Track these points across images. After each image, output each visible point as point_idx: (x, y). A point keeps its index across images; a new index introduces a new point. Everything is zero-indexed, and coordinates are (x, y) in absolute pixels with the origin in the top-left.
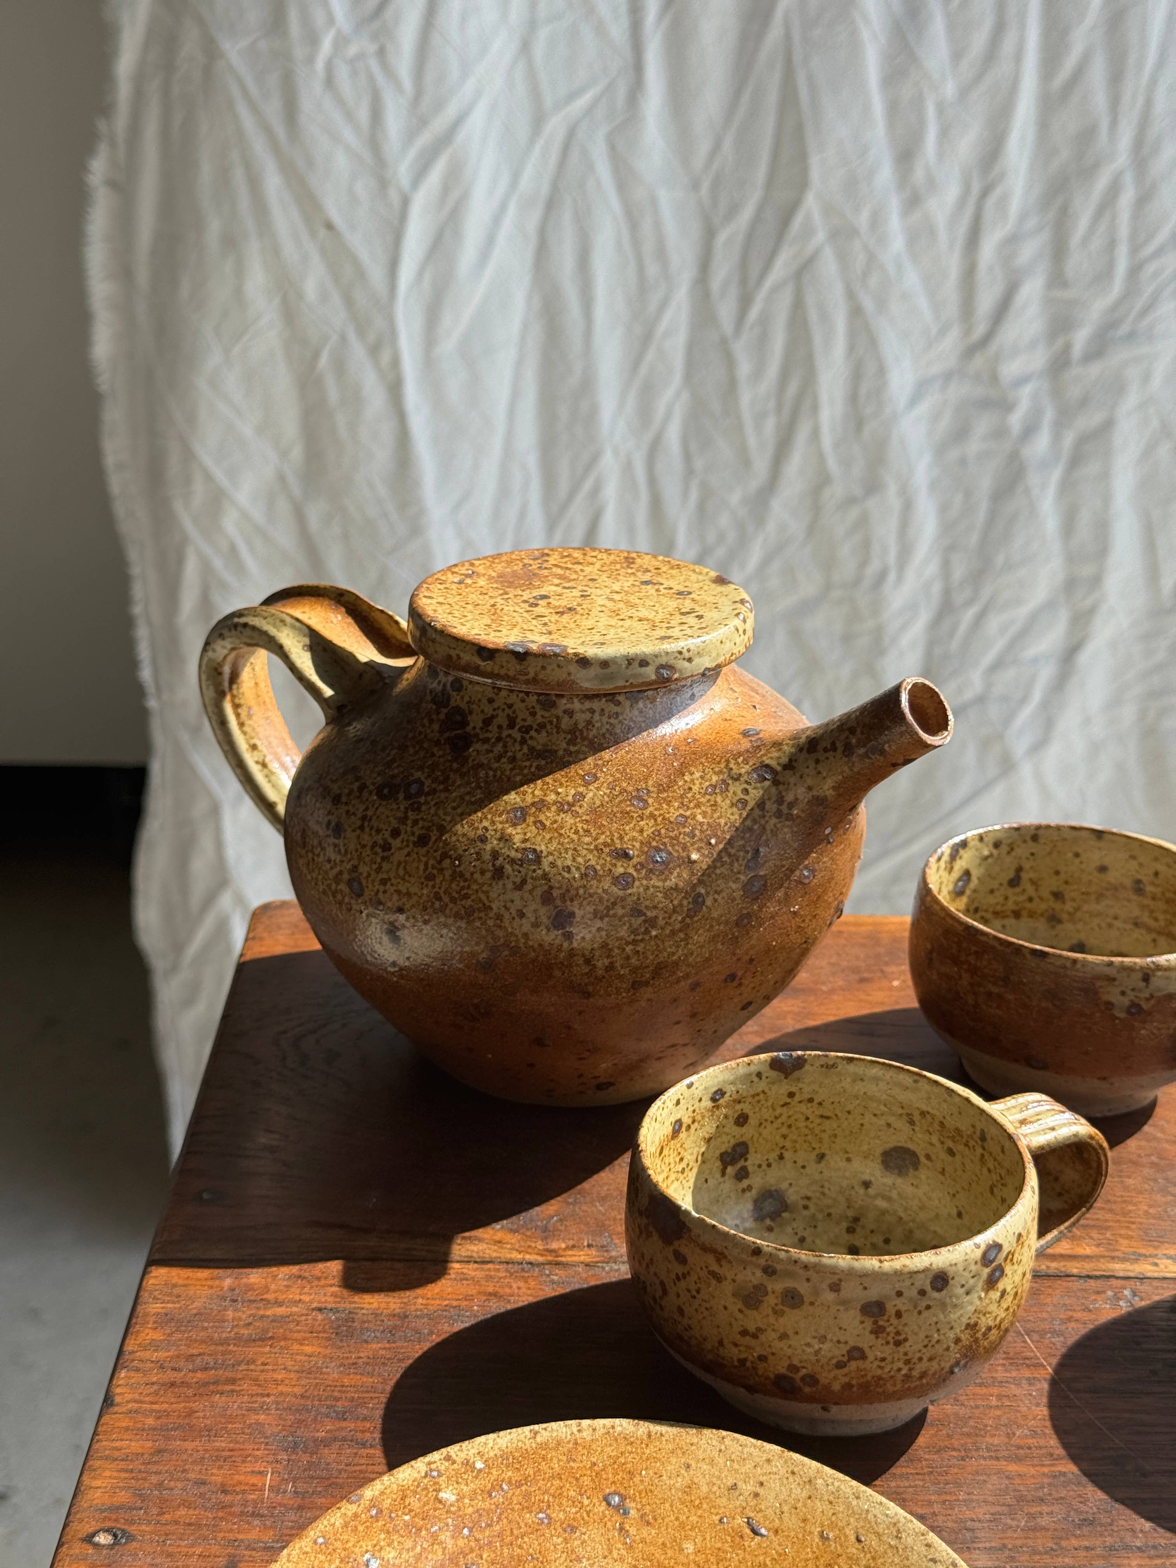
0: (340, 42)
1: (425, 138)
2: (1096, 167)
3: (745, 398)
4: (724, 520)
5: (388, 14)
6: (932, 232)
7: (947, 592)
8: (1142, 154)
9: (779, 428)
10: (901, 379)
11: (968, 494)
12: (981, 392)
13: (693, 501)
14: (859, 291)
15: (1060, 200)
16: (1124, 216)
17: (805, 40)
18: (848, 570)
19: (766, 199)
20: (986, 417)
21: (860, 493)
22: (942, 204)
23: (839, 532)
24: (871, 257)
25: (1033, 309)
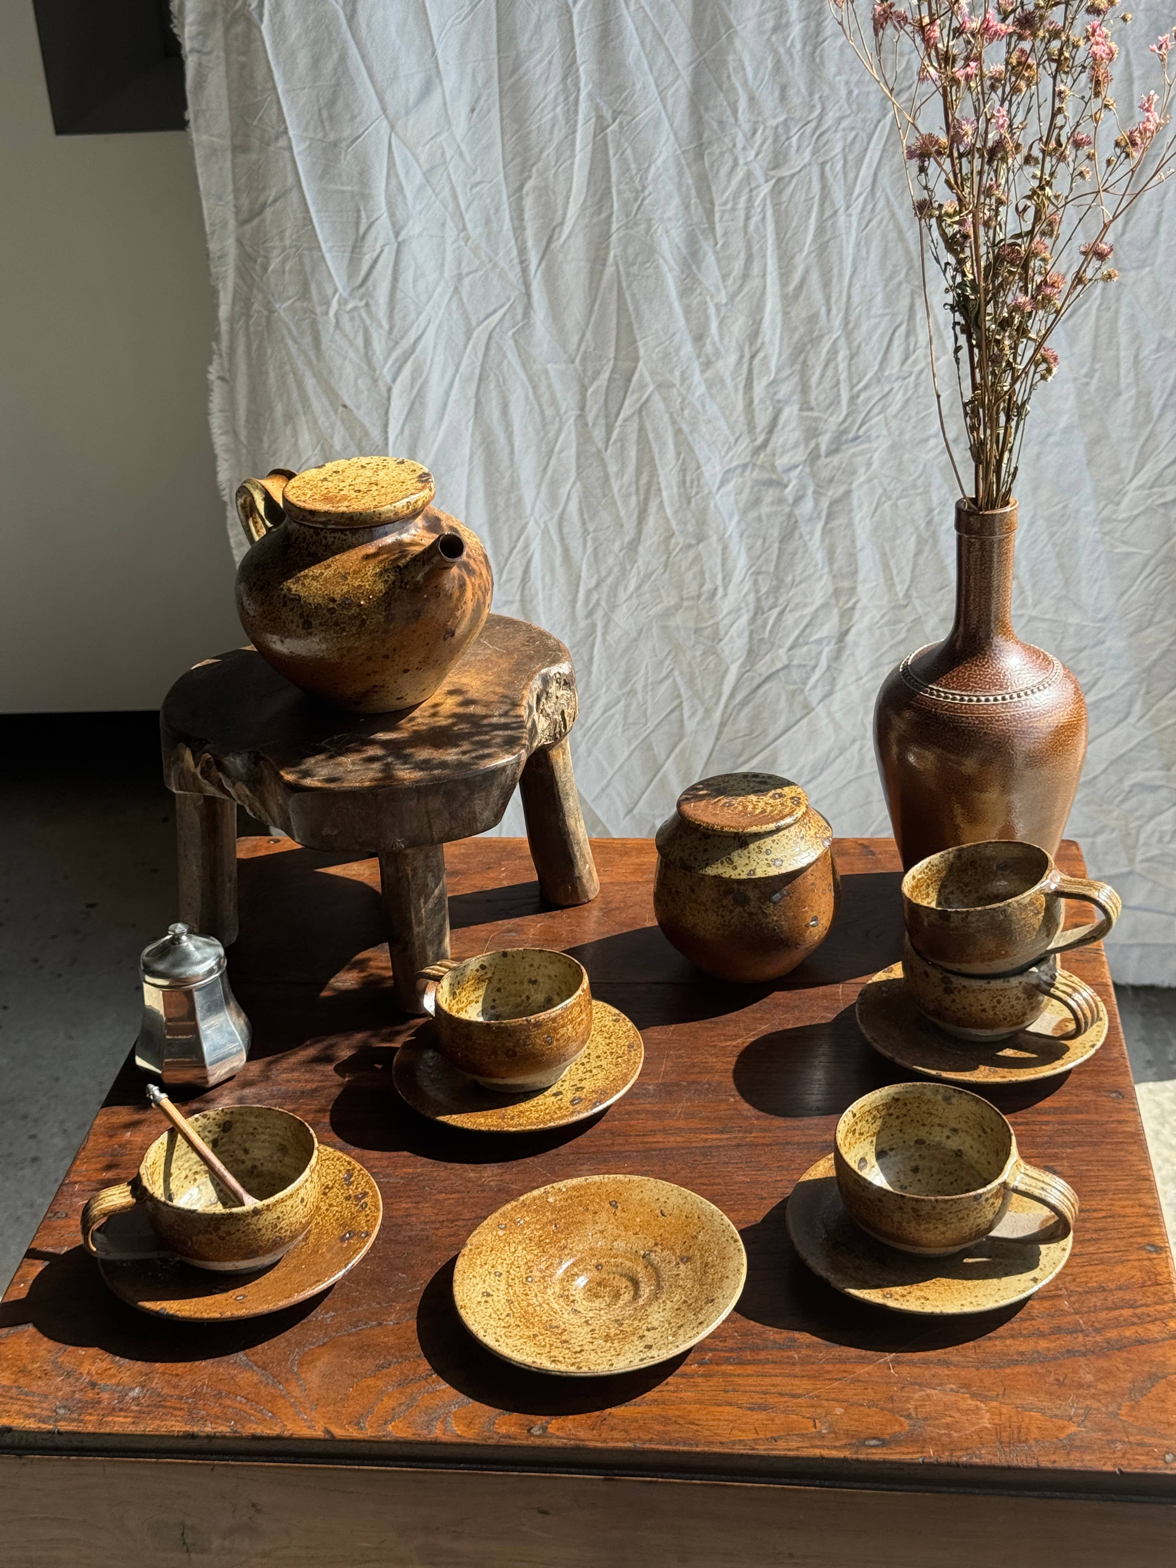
0: (343, 302)
1: (398, 351)
2: (821, 336)
3: (615, 487)
4: (611, 560)
5: (369, 283)
6: (722, 381)
7: (758, 599)
8: (849, 329)
9: (639, 502)
10: (712, 471)
11: (765, 540)
12: (766, 476)
13: (590, 550)
14: (679, 419)
15: (801, 358)
16: (843, 366)
17: (628, 274)
18: (692, 589)
19: (615, 366)
20: (771, 492)
21: (694, 542)
22: (726, 364)
23: (684, 565)
24: (684, 400)
25: (793, 425)
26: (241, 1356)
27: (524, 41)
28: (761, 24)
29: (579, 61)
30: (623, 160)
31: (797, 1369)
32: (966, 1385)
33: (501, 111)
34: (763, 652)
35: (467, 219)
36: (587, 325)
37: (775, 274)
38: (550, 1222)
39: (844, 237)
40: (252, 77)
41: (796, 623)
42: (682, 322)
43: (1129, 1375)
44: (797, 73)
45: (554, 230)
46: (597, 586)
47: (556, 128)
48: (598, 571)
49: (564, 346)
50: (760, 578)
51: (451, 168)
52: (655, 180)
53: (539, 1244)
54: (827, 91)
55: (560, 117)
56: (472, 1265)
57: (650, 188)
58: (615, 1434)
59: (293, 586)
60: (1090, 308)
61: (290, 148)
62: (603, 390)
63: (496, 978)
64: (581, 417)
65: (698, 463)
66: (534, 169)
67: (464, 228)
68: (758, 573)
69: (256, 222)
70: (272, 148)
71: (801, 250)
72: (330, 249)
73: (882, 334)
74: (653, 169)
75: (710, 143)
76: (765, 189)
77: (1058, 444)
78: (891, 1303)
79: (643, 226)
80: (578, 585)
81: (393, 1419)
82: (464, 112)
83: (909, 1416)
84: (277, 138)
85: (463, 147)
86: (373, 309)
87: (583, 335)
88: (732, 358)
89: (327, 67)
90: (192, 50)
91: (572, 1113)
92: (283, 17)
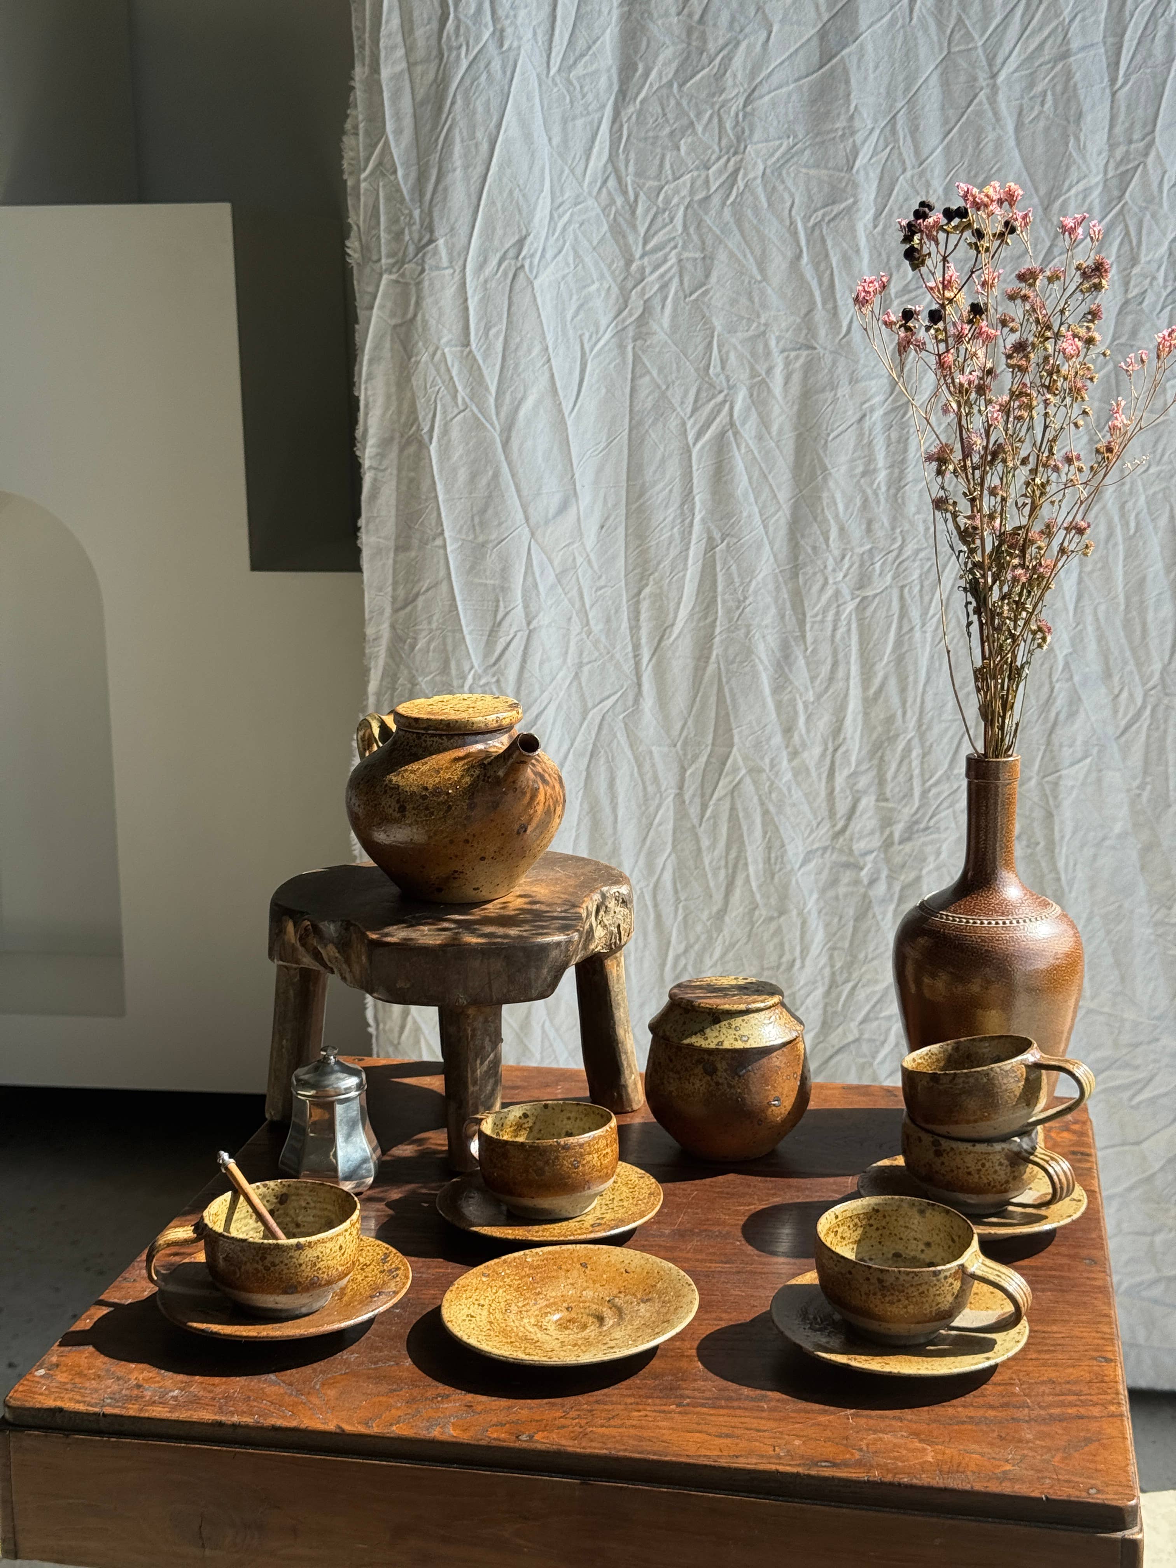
0: (477, 677)
2: (898, 735)
4: (699, 928)
5: (502, 663)
6: (807, 770)
7: (833, 974)
8: (922, 730)
9: (727, 876)
10: (795, 850)
11: (841, 918)
12: (844, 859)
13: (680, 917)
14: (767, 801)
15: (879, 754)
16: (916, 763)
17: (728, 671)
18: (772, 959)
19: (711, 751)
20: (848, 873)
21: (776, 914)
22: (812, 755)
23: (766, 937)
24: (772, 783)
25: (870, 813)
26: (272, 1377)
27: (649, 473)
28: (852, 469)
29: (695, 491)
30: (729, 575)
31: (764, 1414)
32: (916, 1434)
33: (626, 529)
34: (836, 1024)
35: (590, 616)
36: (690, 713)
37: (858, 678)
39: (919, 650)
40: (418, 489)
41: (868, 998)
42: (773, 716)
43: (1065, 1437)
44: (882, 511)
45: (665, 630)
46: (686, 951)
47: (673, 545)
48: (687, 938)
49: (668, 732)
50: (836, 953)
51: (580, 573)
52: (755, 593)
54: (907, 527)
55: (677, 535)
57: (751, 599)
58: (594, 1444)
59: (394, 778)
60: (1140, 727)
61: (444, 547)
62: (700, 772)
63: (536, 1128)
64: (680, 795)
65: (782, 841)
66: (651, 578)
67: (588, 624)
68: (833, 949)
69: (409, 608)
70: (429, 547)
71: (881, 660)
72: (470, 633)
73: (952, 738)
74: (754, 583)
75: (805, 565)
76: (851, 606)
77: (1113, 848)
78: (854, 1363)
79: (743, 631)
80: (667, 950)
81: (398, 1423)
82: (595, 528)
83: (861, 1450)
84: (434, 539)
85: (592, 556)
86: (503, 685)
87: (685, 723)
88: (817, 751)
89: (483, 481)
90: (370, 468)
91: (591, 1232)
92: (450, 441)
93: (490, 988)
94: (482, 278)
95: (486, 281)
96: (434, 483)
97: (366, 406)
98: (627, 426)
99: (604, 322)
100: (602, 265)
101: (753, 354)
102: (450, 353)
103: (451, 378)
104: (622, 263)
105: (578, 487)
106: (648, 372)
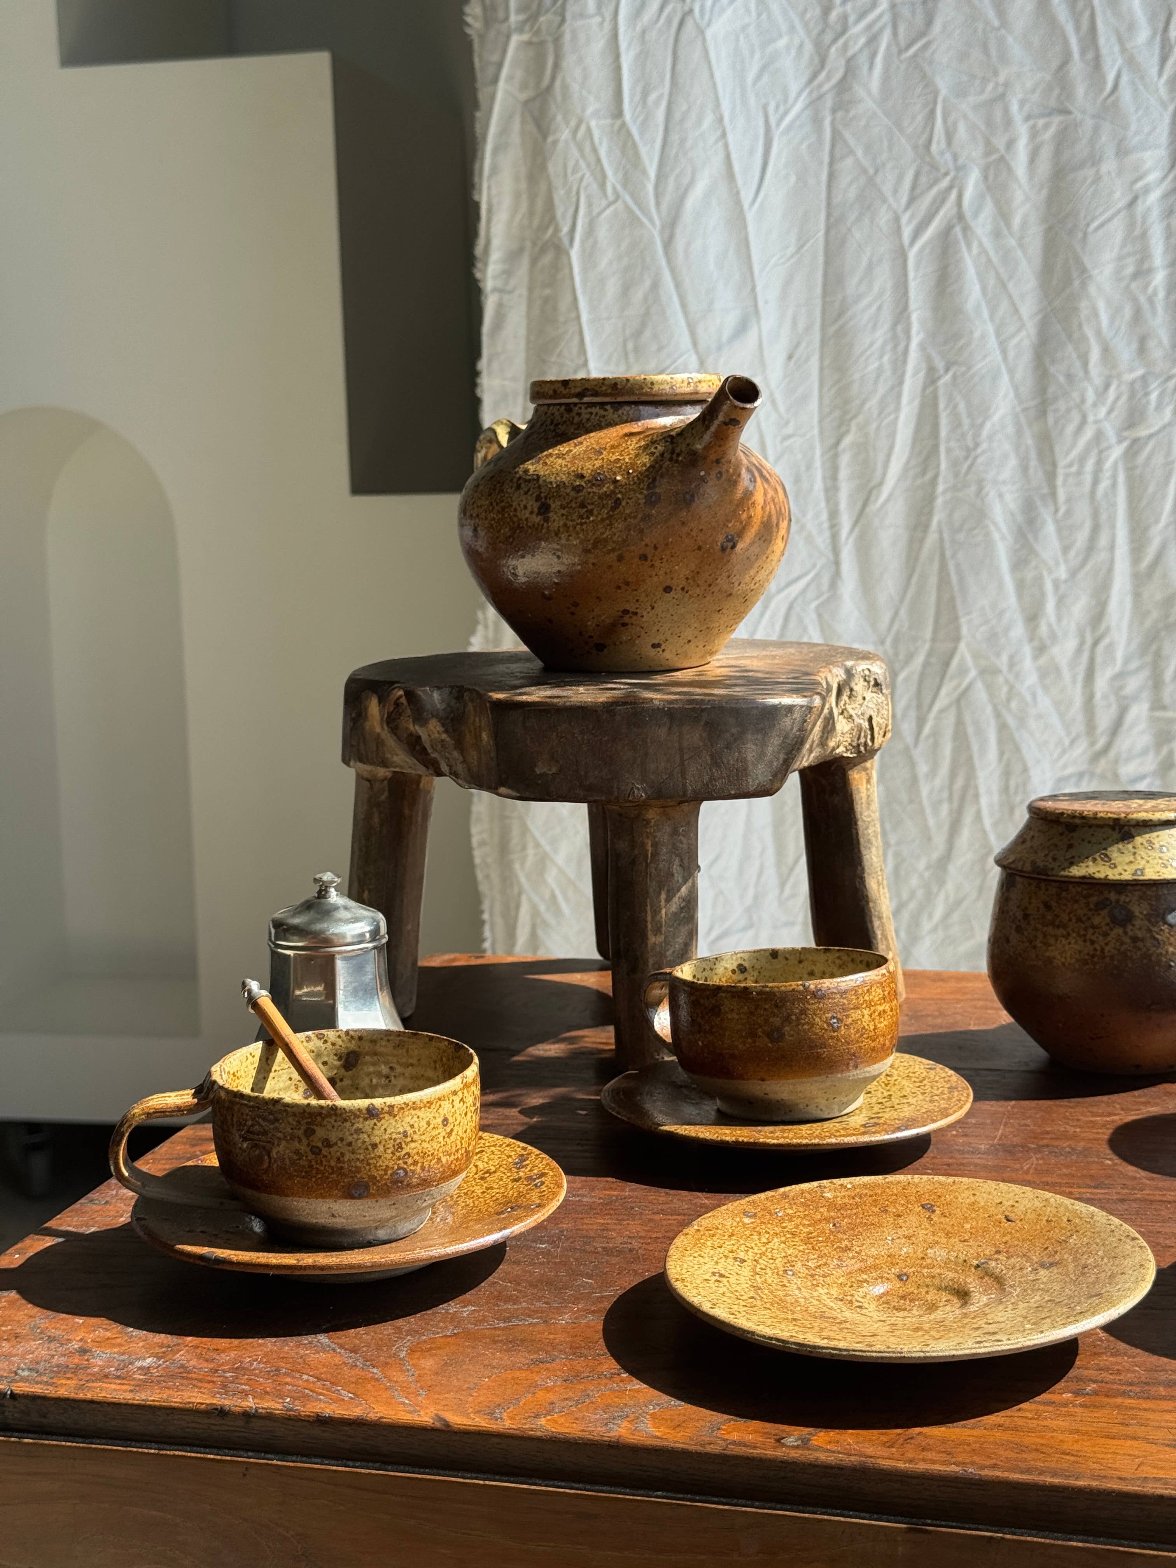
3: (925, 791)
4: (914, 881)
6: (1058, 670)
9: (951, 811)
14: (1004, 712)
15: (1154, 647)
17: (953, 541)
19: (931, 648)
22: (1064, 650)
24: (1011, 688)
25: (1142, 726)
26: (323, 1338)
27: (852, 283)
28: (1119, 270)
29: (912, 306)
30: (955, 416)
33: (821, 360)
36: (902, 601)
37: (1126, 548)
38: (827, 1220)
40: (555, 309)
42: (1012, 599)
44: (1159, 323)
45: (870, 492)
47: (881, 379)
52: (991, 438)
53: (807, 1240)
55: (887, 366)
56: (698, 1244)
57: (984, 446)
58: (929, 1455)
59: (531, 467)
62: (916, 677)
66: (854, 423)
71: (1157, 521)
74: (988, 426)
75: (1056, 399)
76: (1117, 452)
79: (973, 488)
81: (549, 1413)
82: (781, 358)
87: (896, 614)
88: (1071, 644)
89: (638, 295)
90: (495, 290)
91: (864, 1133)
92: (596, 242)
93: (683, 773)
94: (639, 28)
95: (644, 32)
96: (575, 299)
97: (490, 211)
98: (822, 226)
99: (794, 88)
100: (792, 14)
101: (989, 123)
102: (598, 126)
103: (599, 160)
104: (818, 11)
105: (761, 304)
106: (851, 152)
